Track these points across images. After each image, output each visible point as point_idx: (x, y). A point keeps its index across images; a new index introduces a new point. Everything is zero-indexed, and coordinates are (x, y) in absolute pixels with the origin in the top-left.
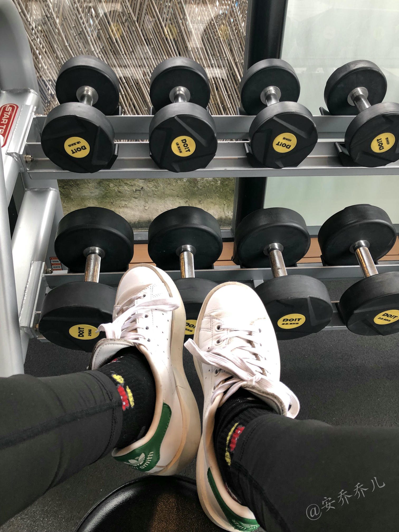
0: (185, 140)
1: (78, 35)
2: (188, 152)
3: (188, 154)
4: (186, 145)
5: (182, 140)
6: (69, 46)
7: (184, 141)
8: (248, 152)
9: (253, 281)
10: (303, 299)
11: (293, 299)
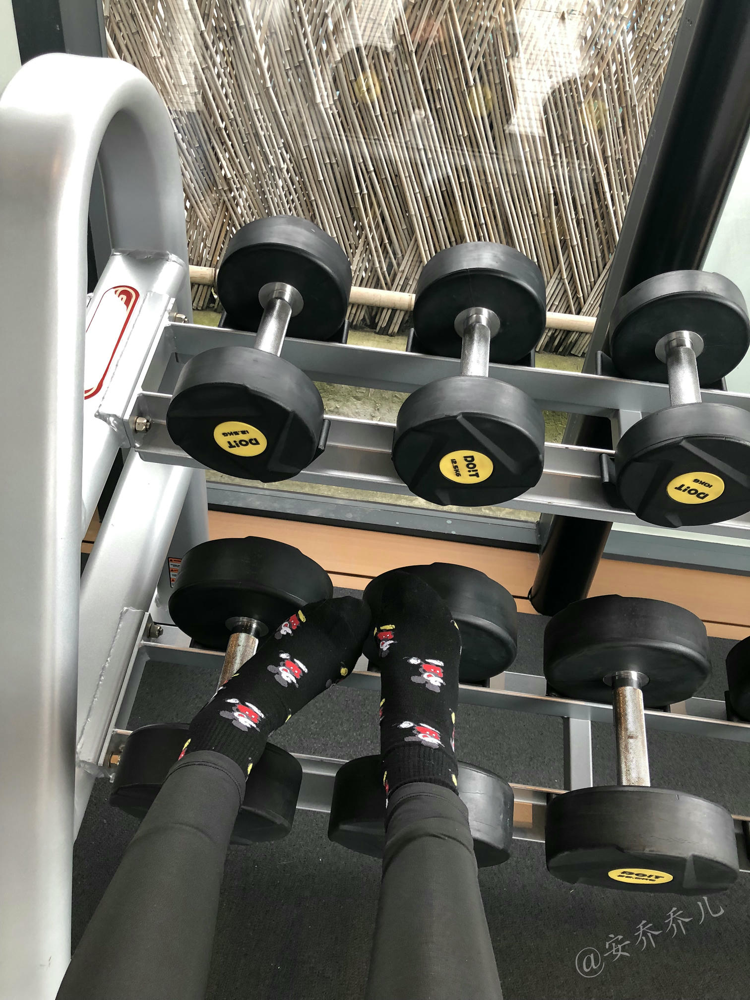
0: (472, 457)
1: (293, 69)
2: (475, 477)
3: (474, 480)
4: (471, 466)
5: (465, 457)
6: (274, 87)
7: (469, 459)
8: (606, 479)
9: (568, 718)
10: (678, 857)
11: (654, 853)
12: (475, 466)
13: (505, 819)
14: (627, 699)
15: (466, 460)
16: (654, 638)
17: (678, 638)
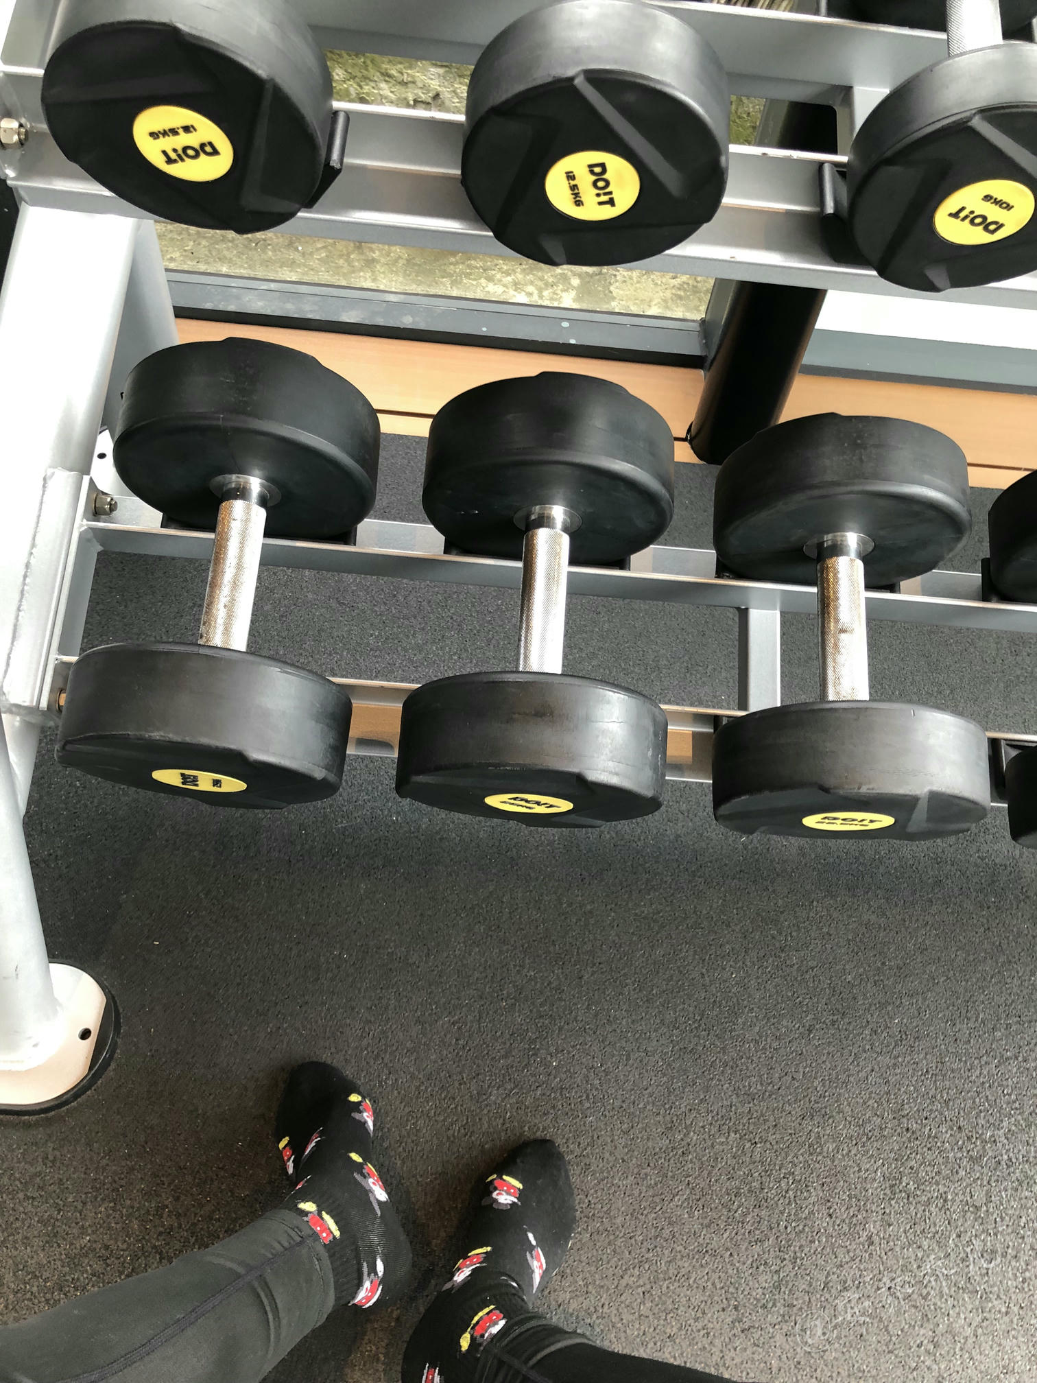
0: (603, 166)
2: (608, 206)
3: (607, 213)
4: (601, 184)
5: (590, 166)
7: (597, 170)
8: (830, 208)
9: (747, 609)
10: (906, 796)
11: (874, 791)
12: (608, 183)
13: (655, 756)
14: (840, 576)
15: (592, 172)
16: (887, 479)
17: (927, 477)
